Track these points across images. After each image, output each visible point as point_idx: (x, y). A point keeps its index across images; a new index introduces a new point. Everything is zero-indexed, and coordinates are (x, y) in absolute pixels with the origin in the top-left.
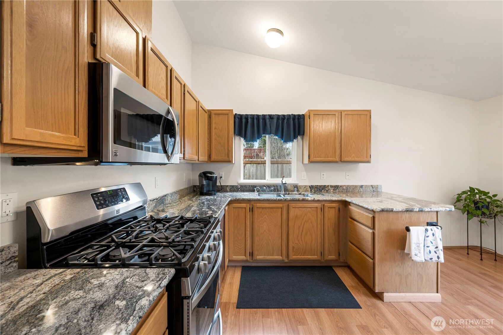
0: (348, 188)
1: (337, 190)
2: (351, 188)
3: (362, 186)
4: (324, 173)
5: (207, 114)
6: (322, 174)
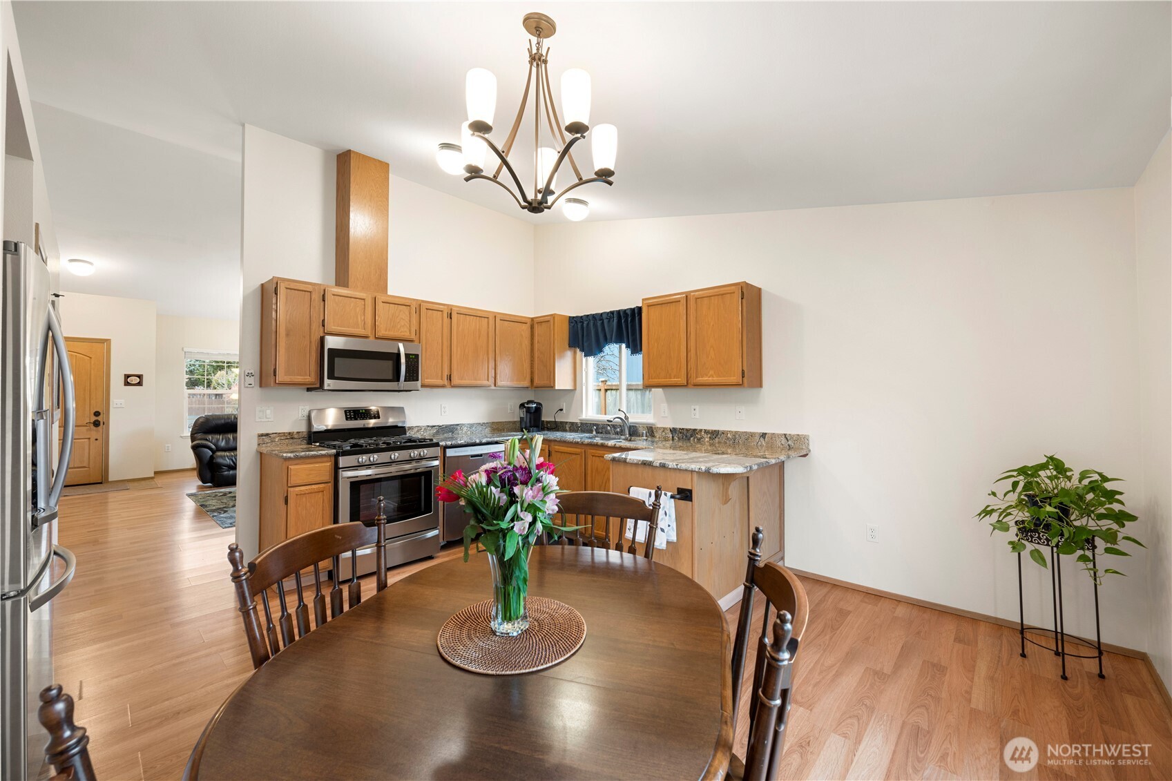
0: (737, 436)
1: (717, 439)
2: (743, 438)
3: (764, 435)
4: (697, 407)
5: (529, 325)
6: (693, 407)
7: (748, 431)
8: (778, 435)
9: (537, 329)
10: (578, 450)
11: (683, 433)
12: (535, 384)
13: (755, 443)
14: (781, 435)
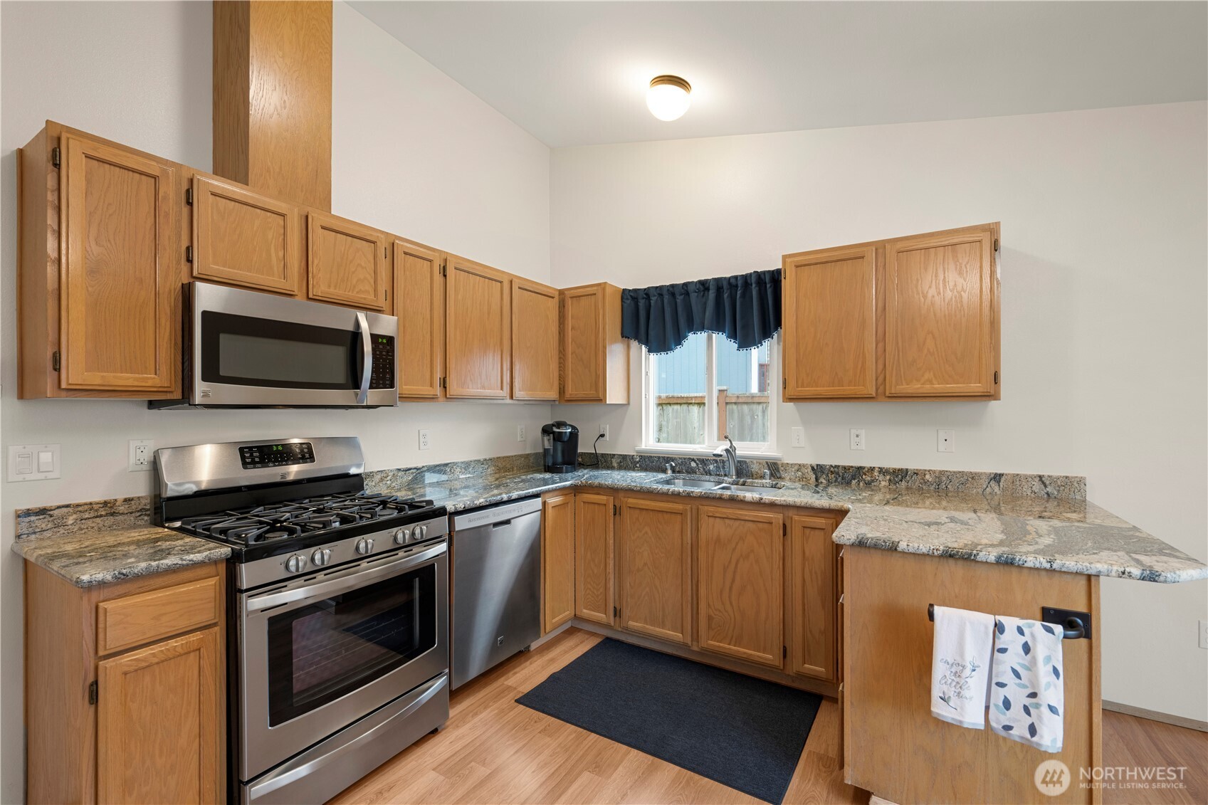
0: (944, 479)
1: (904, 484)
2: (956, 482)
3: (997, 478)
4: (863, 433)
5: (557, 299)
6: (854, 432)
7: (966, 470)
8: (1026, 477)
9: (570, 310)
10: (679, 507)
11: (838, 473)
12: (567, 396)
13: (980, 491)
14: (1033, 477)
